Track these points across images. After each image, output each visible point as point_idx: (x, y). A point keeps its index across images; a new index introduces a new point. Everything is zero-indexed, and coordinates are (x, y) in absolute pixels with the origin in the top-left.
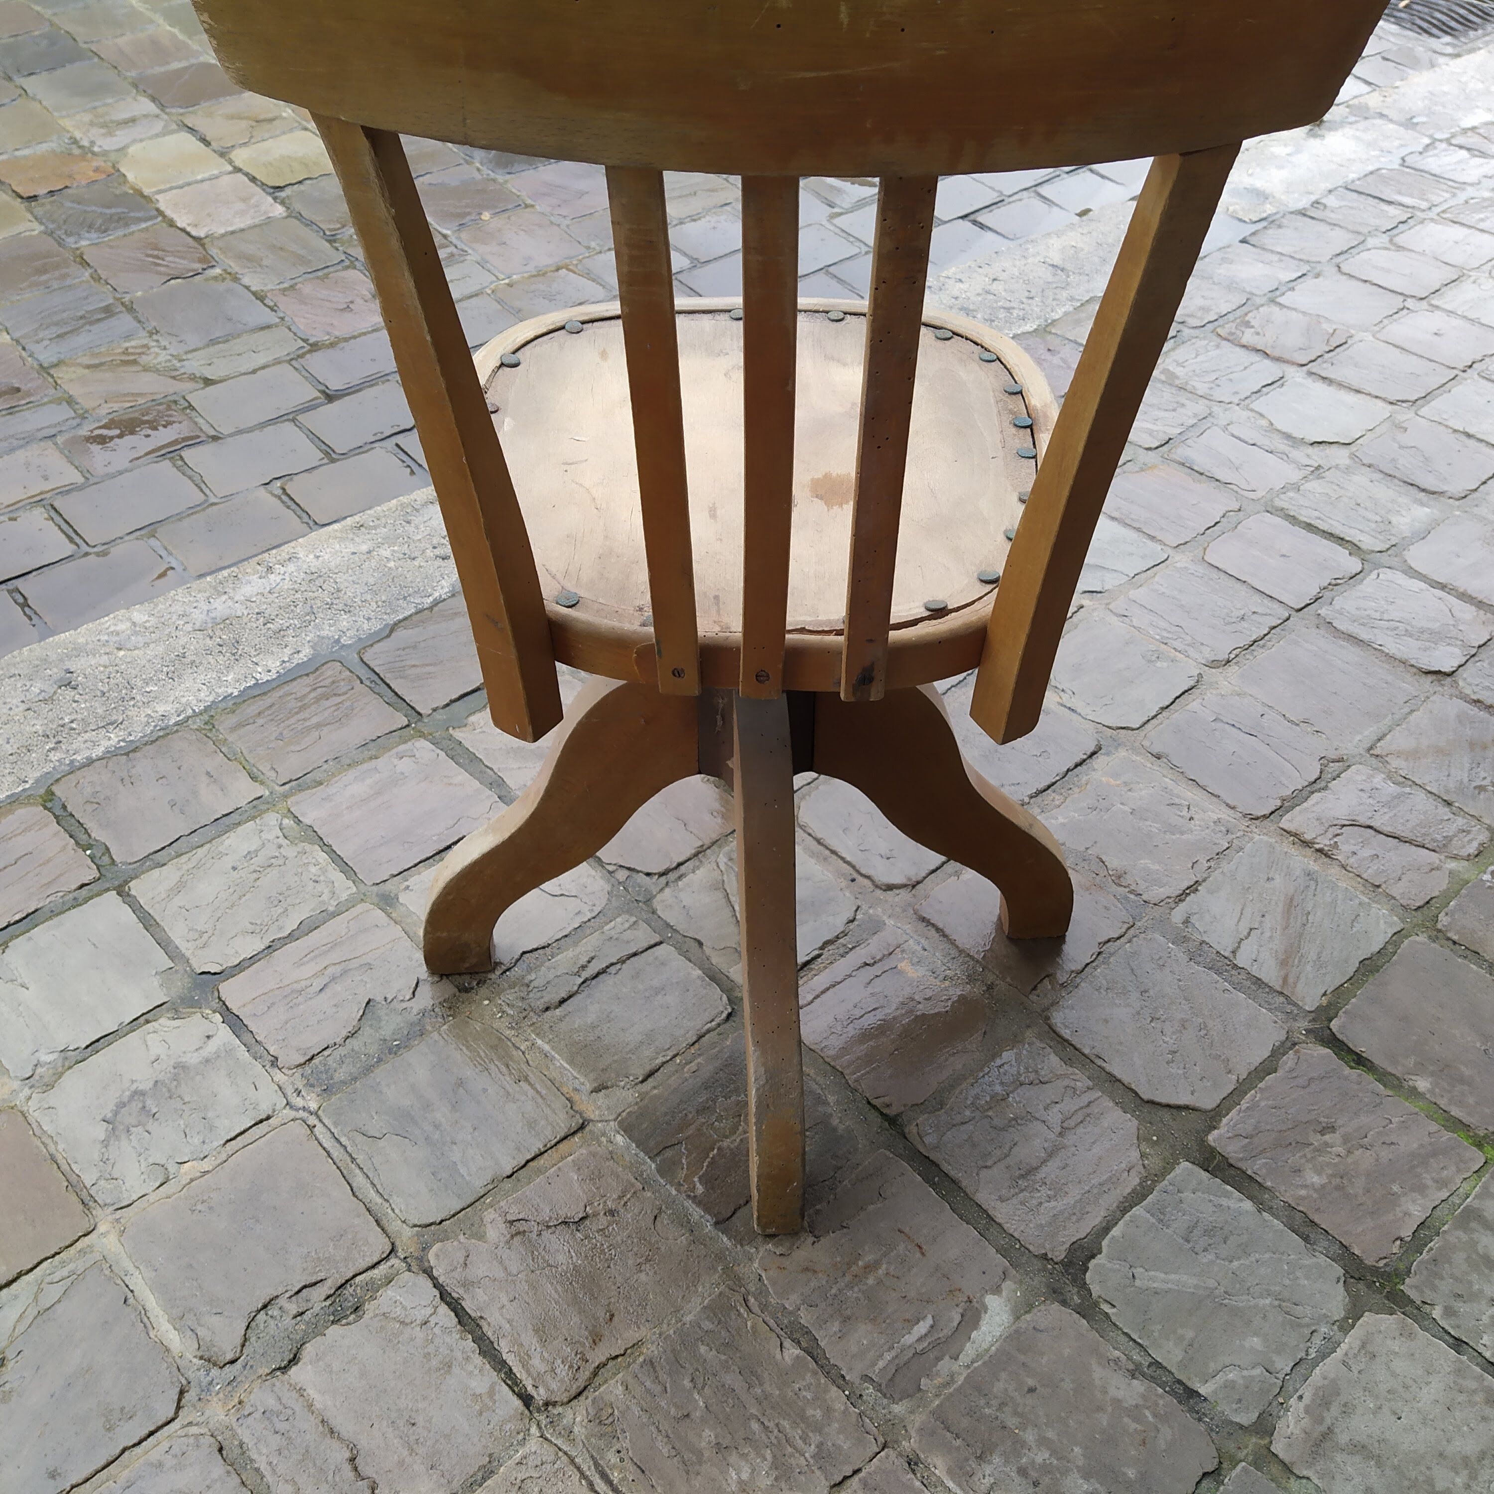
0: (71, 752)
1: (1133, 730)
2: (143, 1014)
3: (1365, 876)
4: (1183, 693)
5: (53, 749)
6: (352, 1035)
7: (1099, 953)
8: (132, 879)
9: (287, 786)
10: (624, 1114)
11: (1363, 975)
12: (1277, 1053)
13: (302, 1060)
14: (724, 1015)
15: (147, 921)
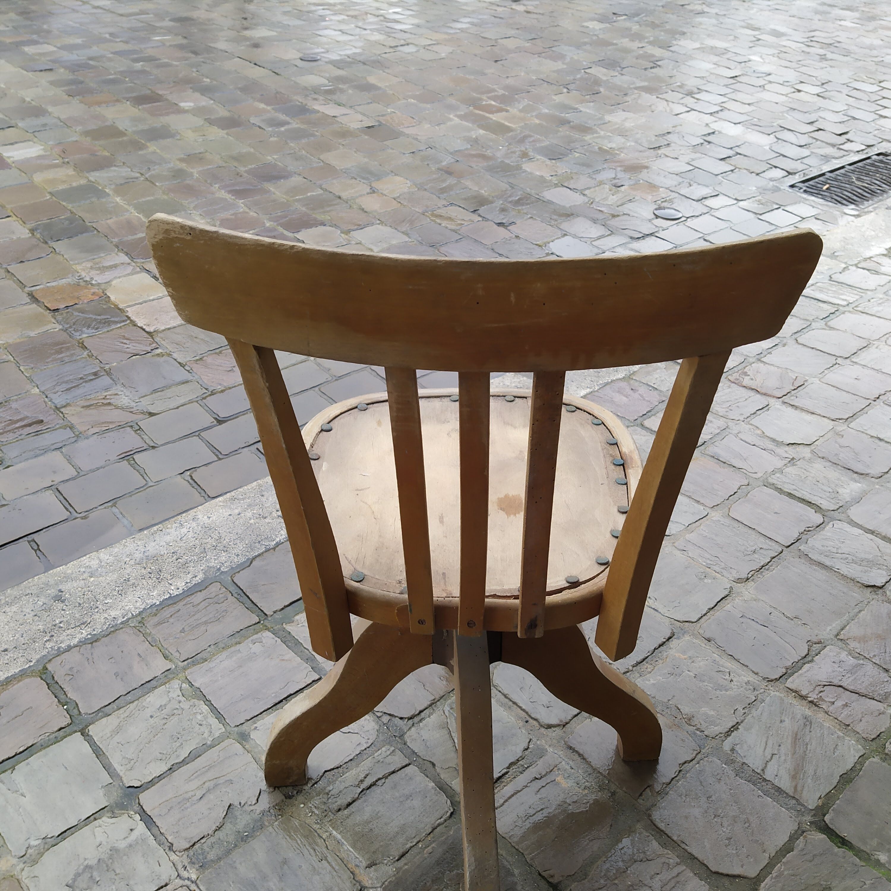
0: (59, 642)
1: (692, 622)
2: (93, 814)
3: (839, 718)
4: (722, 599)
5: (48, 640)
6: (219, 828)
7: (680, 771)
8: (90, 724)
9: (186, 662)
10: (386, 883)
11: (843, 784)
12: (793, 838)
13: (188, 846)
14: (449, 814)
15: (98, 752)
